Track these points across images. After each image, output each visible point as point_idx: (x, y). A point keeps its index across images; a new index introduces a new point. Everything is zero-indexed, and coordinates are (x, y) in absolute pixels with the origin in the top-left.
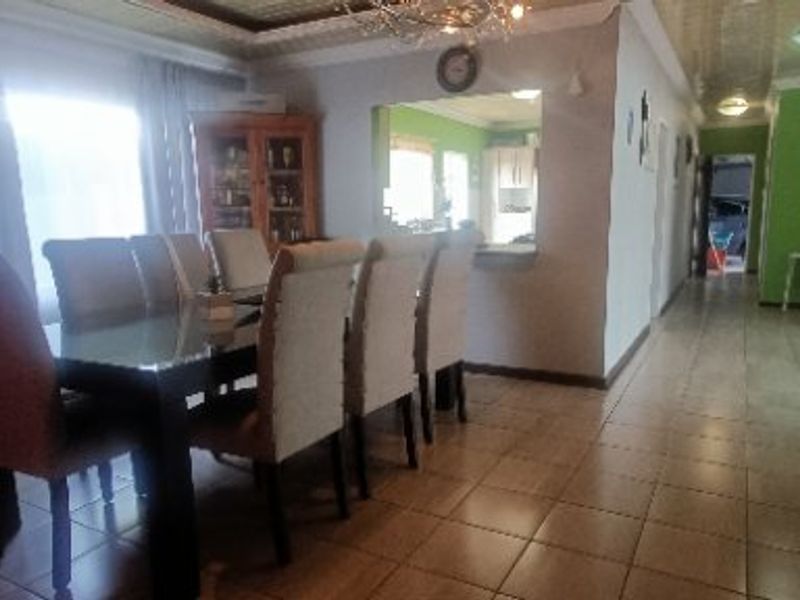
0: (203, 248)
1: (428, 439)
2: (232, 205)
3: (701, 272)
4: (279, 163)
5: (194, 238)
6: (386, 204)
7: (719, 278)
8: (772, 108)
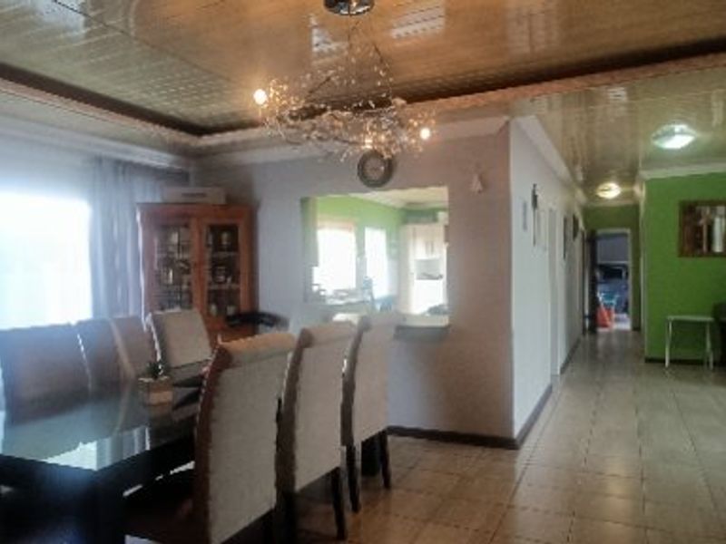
0: (145, 328)
1: (356, 508)
2: (174, 284)
3: (593, 329)
4: (217, 246)
5: (137, 320)
6: (315, 281)
7: (609, 335)
8: (640, 192)
